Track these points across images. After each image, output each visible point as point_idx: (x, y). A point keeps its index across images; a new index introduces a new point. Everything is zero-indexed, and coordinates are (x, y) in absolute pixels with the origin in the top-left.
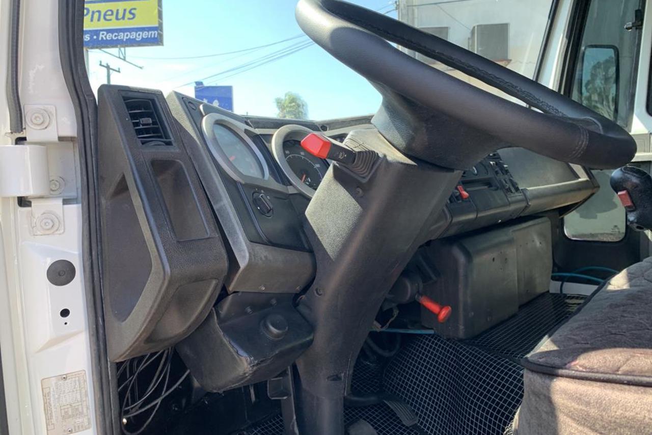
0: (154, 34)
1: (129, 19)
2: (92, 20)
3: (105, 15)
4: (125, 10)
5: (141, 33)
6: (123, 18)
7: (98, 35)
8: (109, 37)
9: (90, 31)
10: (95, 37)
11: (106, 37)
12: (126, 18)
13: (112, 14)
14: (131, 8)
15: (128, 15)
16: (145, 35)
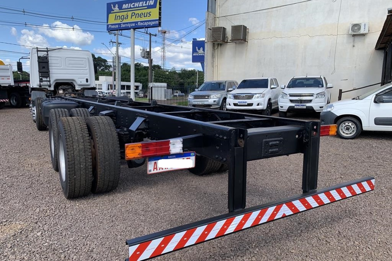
0: (157, 22)
1: (148, 16)
3: (140, 15)
4: (147, 13)
5: (152, 22)
6: (146, 16)
9: (135, 22)
10: (136, 24)
11: (140, 24)
13: (143, 15)
14: (149, 12)
15: (148, 15)
16: (154, 23)
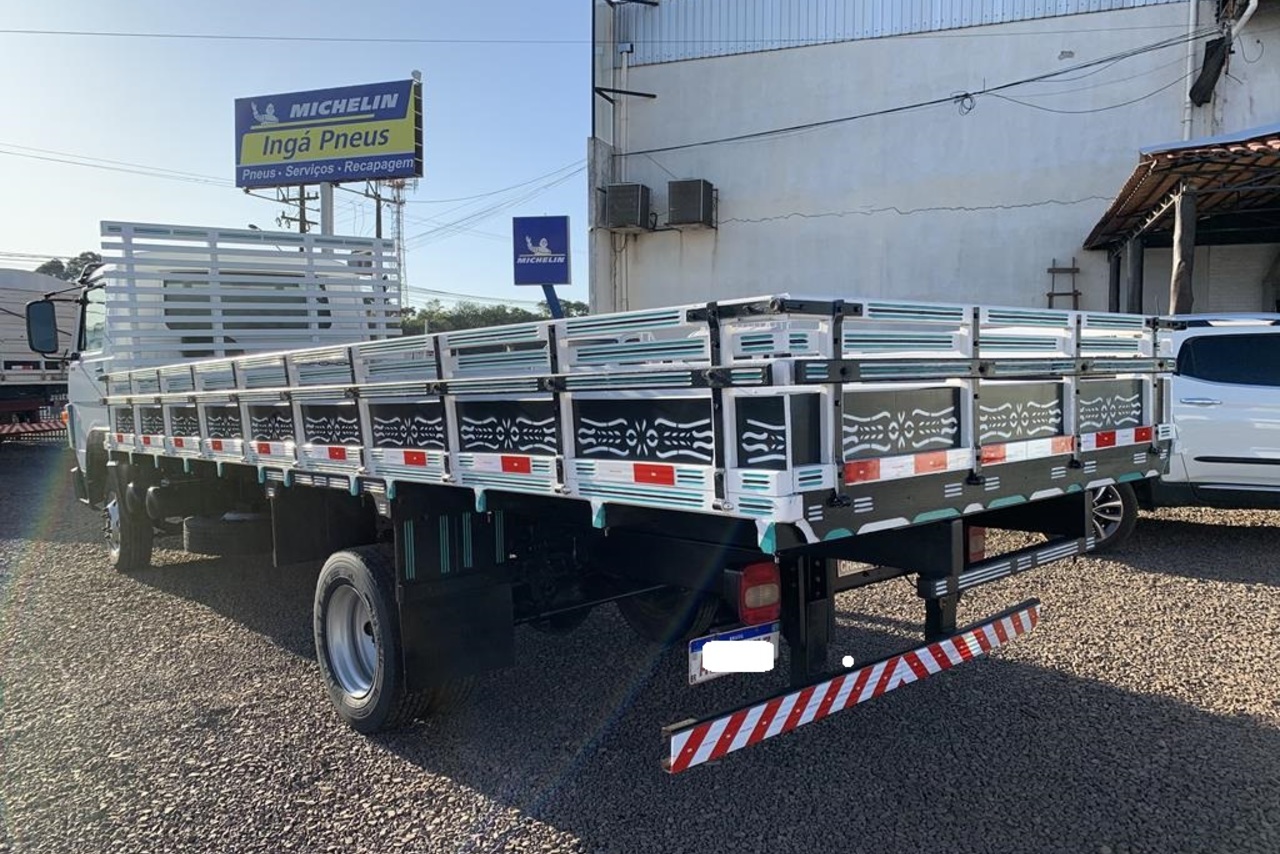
0: (410, 163)
1: (380, 144)
2: (336, 147)
3: (352, 139)
5: (394, 162)
6: (373, 143)
7: (343, 167)
8: (357, 167)
9: (335, 160)
10: (340, 169)
11: (352, 168)
12: (377, 142)
13: (360, 138)
14: (382, 129)
15: (379, 139)
16: (399, 164)
